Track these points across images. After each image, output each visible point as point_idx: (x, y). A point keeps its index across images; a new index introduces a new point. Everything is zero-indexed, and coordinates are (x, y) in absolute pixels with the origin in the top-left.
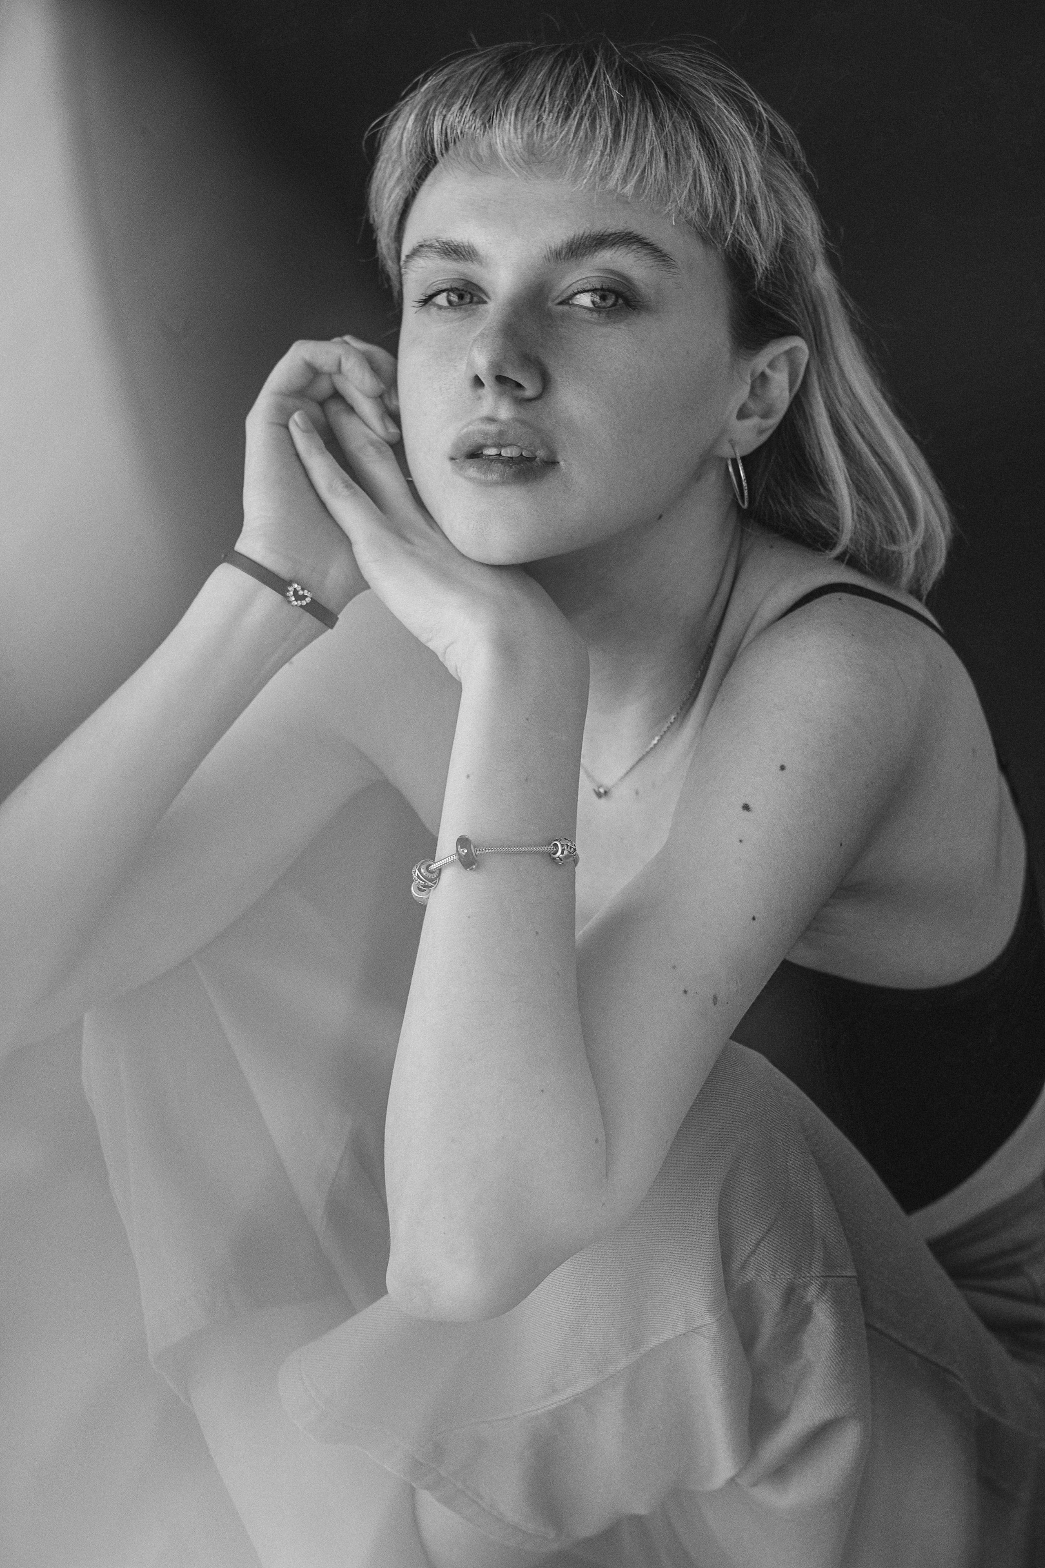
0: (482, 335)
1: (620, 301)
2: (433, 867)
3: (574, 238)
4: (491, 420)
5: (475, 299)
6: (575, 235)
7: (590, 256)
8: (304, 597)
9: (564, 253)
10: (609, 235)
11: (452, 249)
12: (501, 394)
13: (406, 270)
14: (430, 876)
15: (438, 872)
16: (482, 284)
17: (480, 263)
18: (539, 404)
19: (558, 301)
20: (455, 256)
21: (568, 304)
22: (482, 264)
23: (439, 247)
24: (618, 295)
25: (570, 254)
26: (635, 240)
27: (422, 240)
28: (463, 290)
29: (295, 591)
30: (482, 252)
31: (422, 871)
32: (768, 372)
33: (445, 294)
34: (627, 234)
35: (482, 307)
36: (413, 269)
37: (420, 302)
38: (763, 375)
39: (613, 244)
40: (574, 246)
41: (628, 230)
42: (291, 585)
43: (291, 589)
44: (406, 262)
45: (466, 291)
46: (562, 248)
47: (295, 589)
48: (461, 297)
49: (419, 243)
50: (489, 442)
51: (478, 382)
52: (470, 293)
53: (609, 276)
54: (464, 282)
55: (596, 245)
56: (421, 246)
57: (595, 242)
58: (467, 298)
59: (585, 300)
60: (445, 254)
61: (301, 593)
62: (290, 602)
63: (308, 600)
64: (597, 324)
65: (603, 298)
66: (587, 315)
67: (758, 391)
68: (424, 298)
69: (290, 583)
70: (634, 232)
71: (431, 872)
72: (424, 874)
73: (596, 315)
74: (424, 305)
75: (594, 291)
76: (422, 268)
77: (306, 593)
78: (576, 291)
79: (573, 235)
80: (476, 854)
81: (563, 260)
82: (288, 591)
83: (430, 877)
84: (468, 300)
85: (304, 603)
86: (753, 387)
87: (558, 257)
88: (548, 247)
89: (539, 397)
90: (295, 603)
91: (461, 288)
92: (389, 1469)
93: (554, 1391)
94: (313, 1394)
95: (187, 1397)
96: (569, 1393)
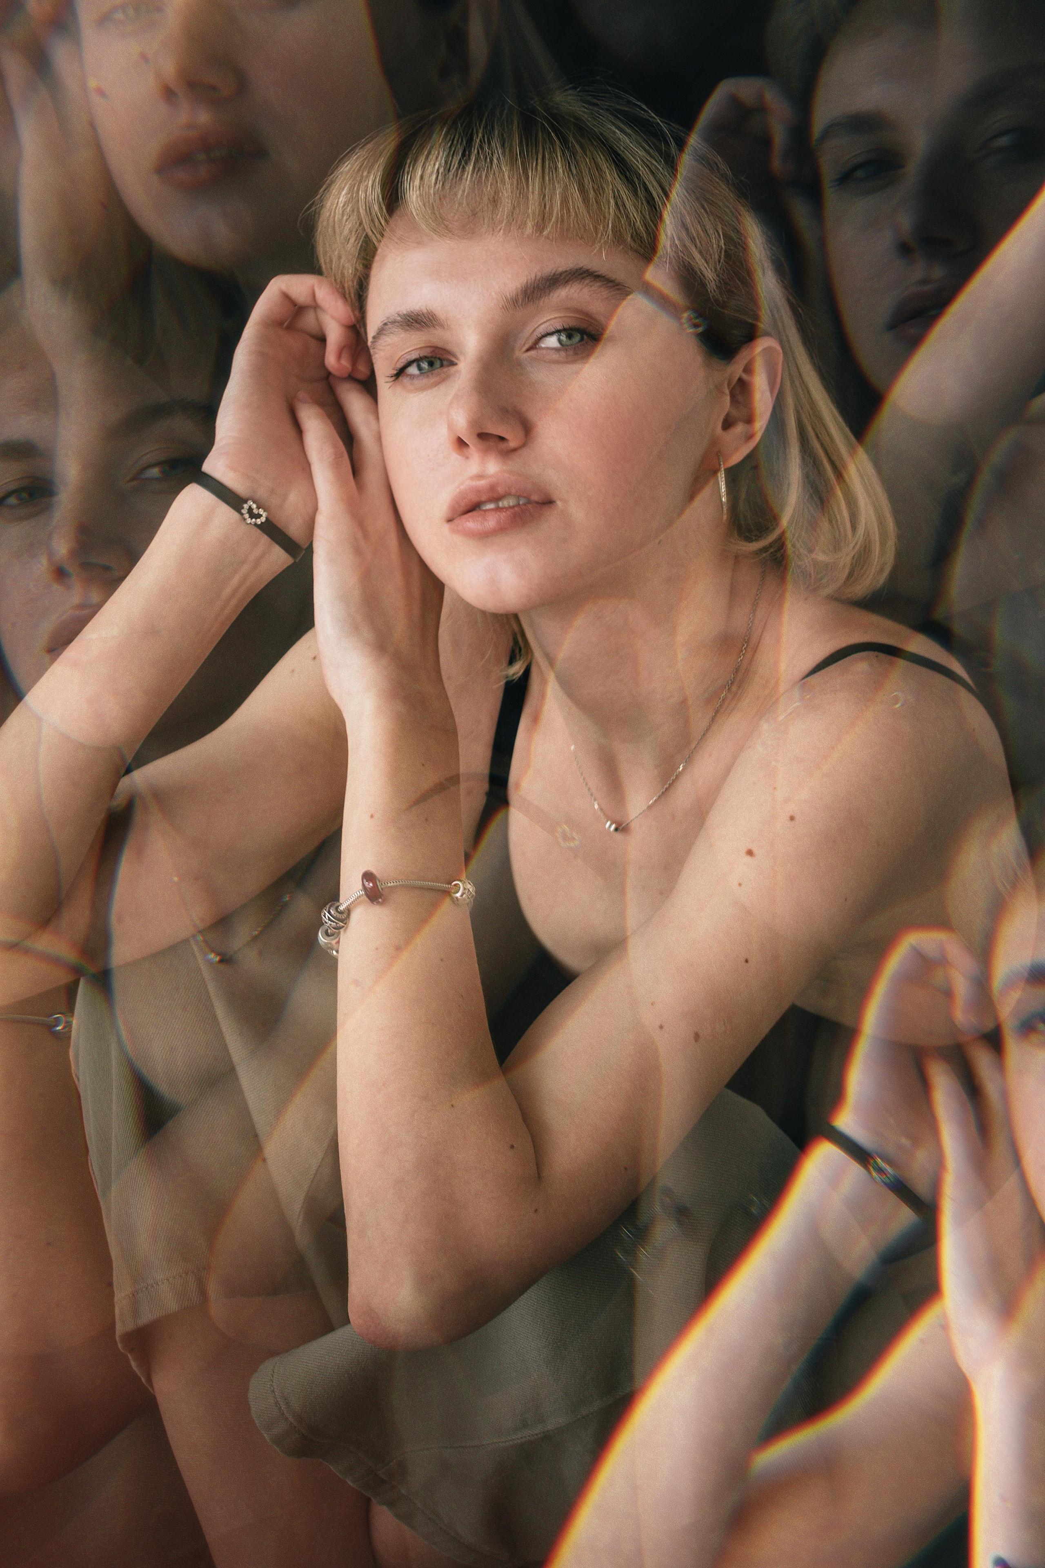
0: (456, 397)
1: (585, 337)
2: (341, 908)
3: (527, 282)
4: (480, 477)
5: (445, 363)
6: (527, 280)
7: (546, 298)
9: (520, 300)
10: (561, 274)
11: (412, 319)
12: (485, 451)
13: (373, 350)
16: (449, 347)
17: (442, 326)
18: (524, 452)
19: (525, 349)
20: (418, 326)
21: (536, 348)
22: (444, 328)
23: (401, 320)
24: (582, 332)
25: (527, 299)
26: (586, 275)
27: (385, 319)
28: (432, 357)
30: (441, 316)
31: (332, 912)
32: (745, 377)
33: (415, 365)
34: (577, 270)
35: (453, 369)
36: (382, 348)
37: (392, 377)
38: (740, 380)
39: (566, 282)
40: (529, 292)
41: (578, 267)
42: (246, 503)
44: (373, 342)
45: (435, 358)
46: (517, 295)
47: (250, 507)
48: (431, 364)
49: (382, 322)
50: (483, 498)
51: (461, 443)
52: (439, 359)
53: (569, 315)
54: (432, 349)
55: (549, 286)
56: (385, 324)
57: (548, 283)
58: (438, 364)
59: (552, 342)
60: (408, 325)
61: (256, 511)
62: (245, 519)
64: (567, 362)
65: (569, 337)
66: (555, 356)
67: (740, 398)
68: (395, 372)
70: (585, 267)
71: (341, 913)
72: (334, 915)
73: (563, 354)
74: (396, 379)
75: (558, 332)
76: (389, 345)
77: (261, 511)
78: (540, 335)
79: (526, 281)
81: (521, 307)
83: (340, 917)
84: (439, 366)
86: (732, 396)
87: (516, 304)
88: (503, 297)
89: (524, 445)
90: (250, 521)
91: (429, 355)
92: (351, 1484)
93: (525, 1425)
94: (283, 1407)
95: (149, 1380)
96: (538, 1429)
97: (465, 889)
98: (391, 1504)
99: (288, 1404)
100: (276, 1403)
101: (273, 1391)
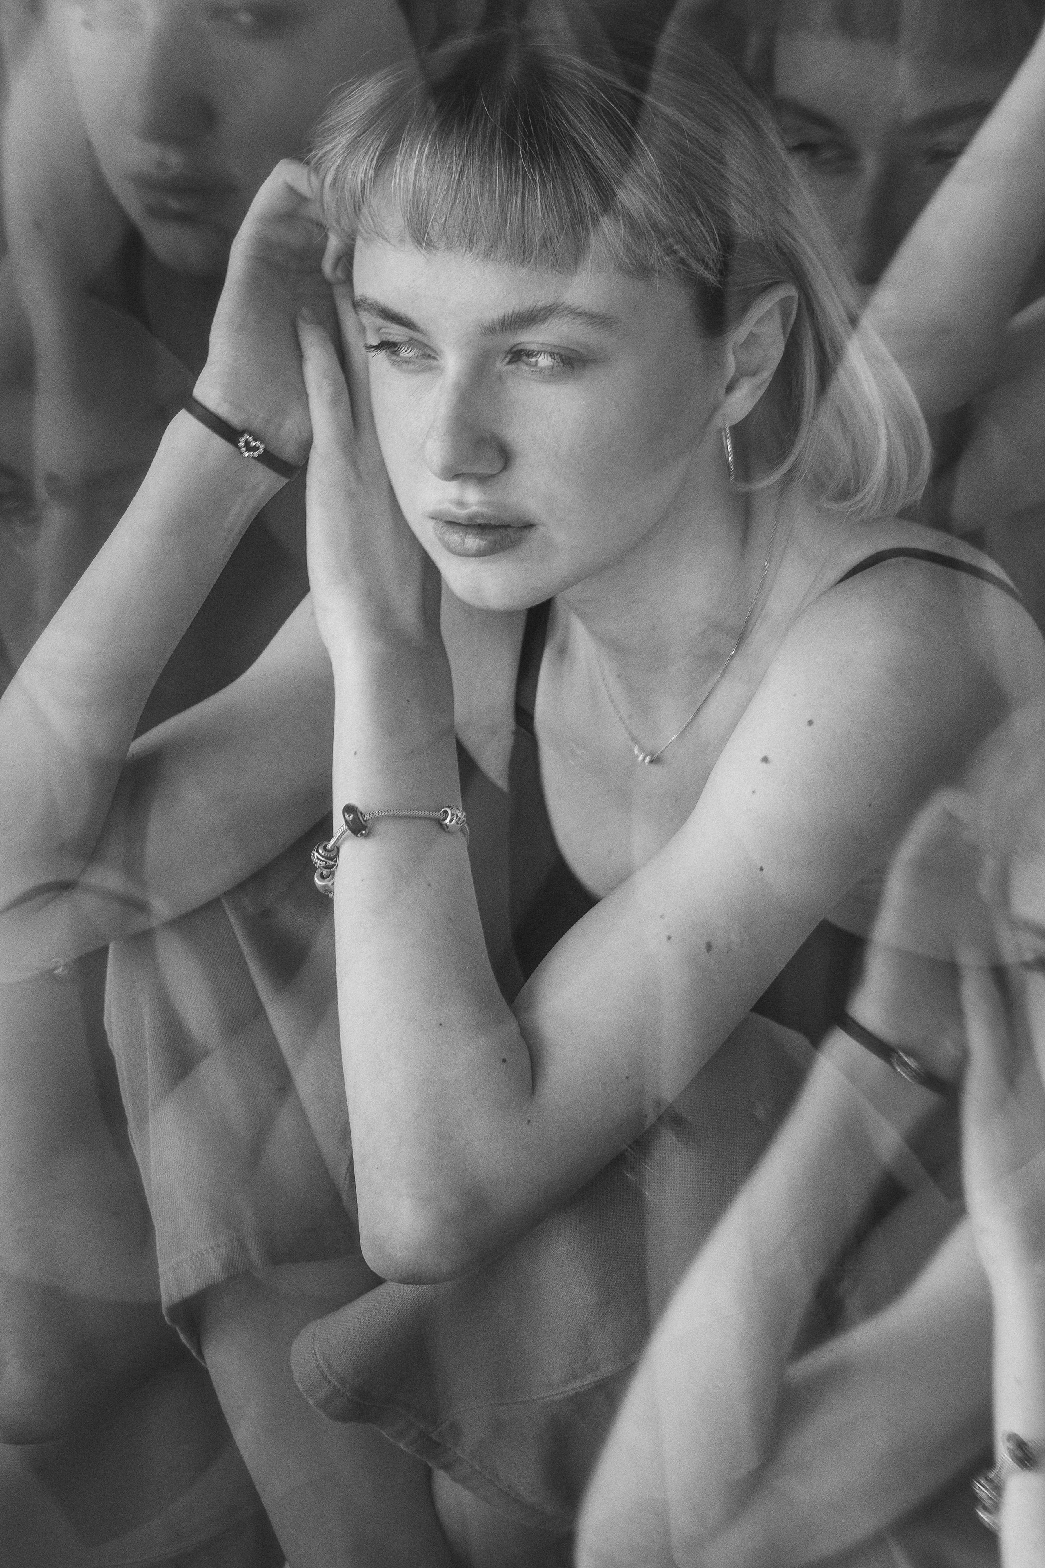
2: (329, 846)
4: (459, 503)
8: (256, 449)
14: (329, 854)
15: (335, 849)
18: (504, 477)
25: (504, 329)
29: (247, 443)
31: (320, 851)
40: (506, 324)
42: (242, 436)
43: (243, 439)
47: (247, 440)
61: (253, 444)
62: (241, 453)
63: (261, 450)
69: (242, 433)
71: (330, 851)
72: (323, 854)
77: (259, 444)
80: (364, 820)
82: (239, 442)
83: (329, 856)
85: (256, 454)
89: (503, 469)
90: (247, 454)
92: (404, 1448)
93: (575, 1377)
94: (325, 1370)
95: (200, 1353)
96: (590, 1379)
97: (453, 815)
98: (447, 1467)
99: (329, 1366)
100: (318, 1366)
101: (314, 1354)
